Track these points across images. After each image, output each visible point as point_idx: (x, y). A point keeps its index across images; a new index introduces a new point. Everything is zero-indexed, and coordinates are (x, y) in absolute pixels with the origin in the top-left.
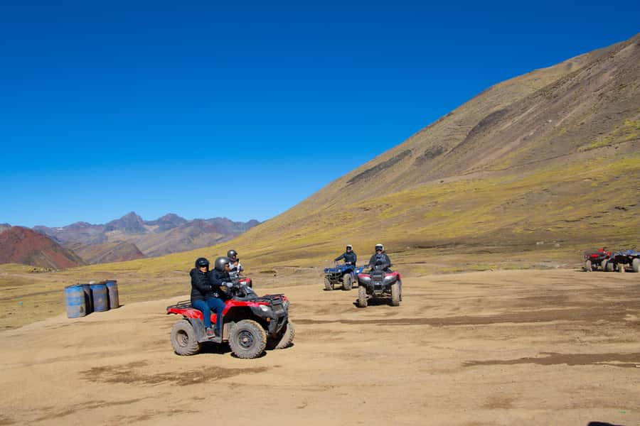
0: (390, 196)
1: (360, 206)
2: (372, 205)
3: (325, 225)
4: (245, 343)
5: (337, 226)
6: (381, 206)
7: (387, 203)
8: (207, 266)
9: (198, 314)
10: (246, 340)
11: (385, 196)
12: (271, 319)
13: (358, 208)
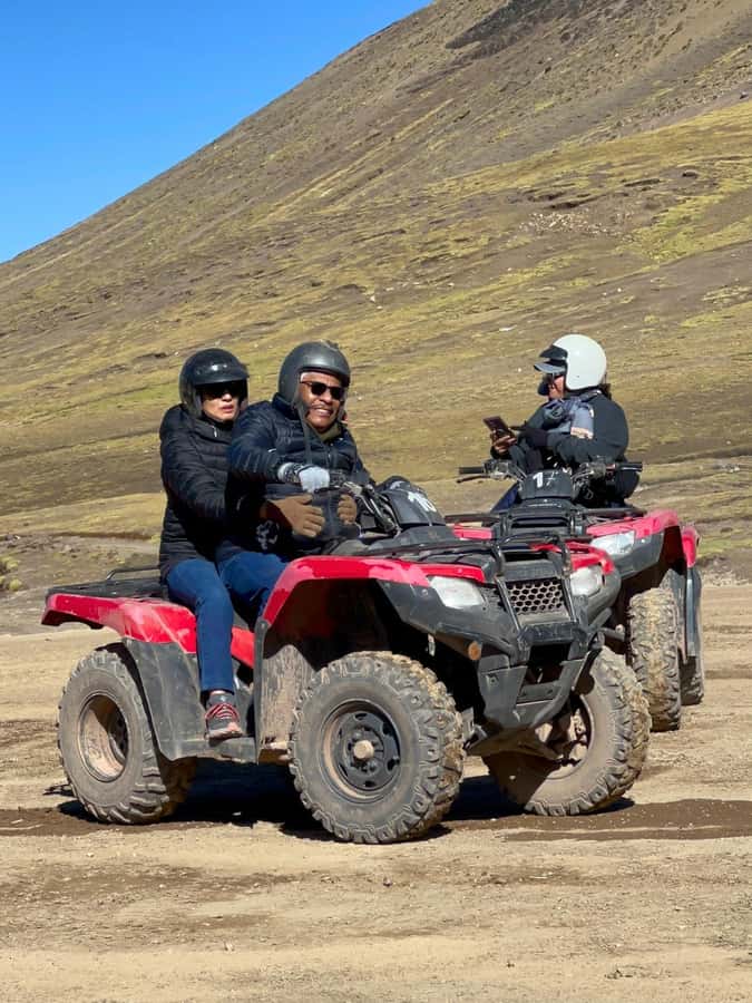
0: (704, 121)
1: (525, 183)
2: (597, 178)
3: (314, 295)
4: (360, 763)
5: (384, 299)
6: (647, 183)
7: (685, 161)
8: (239, 388)
9: (177, 623)
10: (365, 748)
11: (677, 126)
12: (490, 649)
13: (517, 197)
